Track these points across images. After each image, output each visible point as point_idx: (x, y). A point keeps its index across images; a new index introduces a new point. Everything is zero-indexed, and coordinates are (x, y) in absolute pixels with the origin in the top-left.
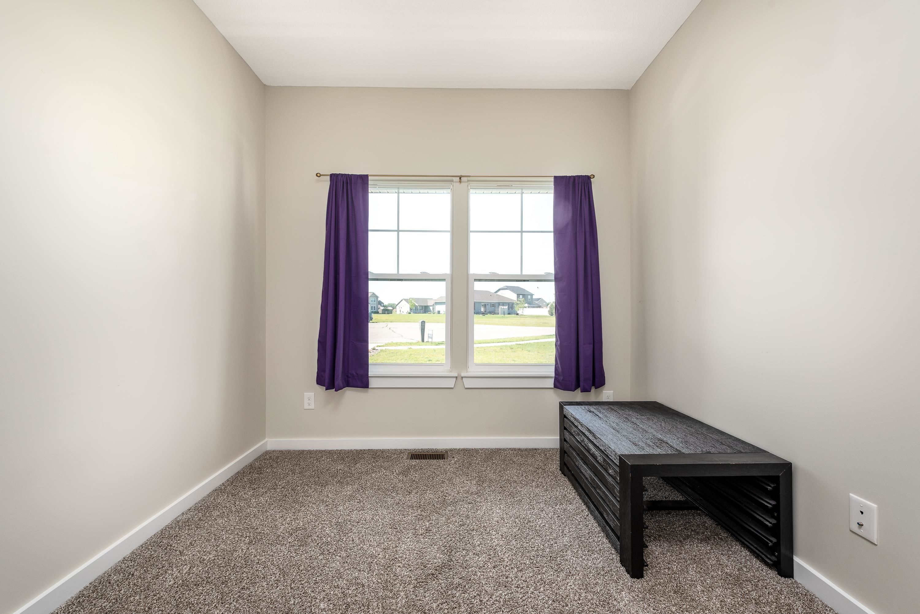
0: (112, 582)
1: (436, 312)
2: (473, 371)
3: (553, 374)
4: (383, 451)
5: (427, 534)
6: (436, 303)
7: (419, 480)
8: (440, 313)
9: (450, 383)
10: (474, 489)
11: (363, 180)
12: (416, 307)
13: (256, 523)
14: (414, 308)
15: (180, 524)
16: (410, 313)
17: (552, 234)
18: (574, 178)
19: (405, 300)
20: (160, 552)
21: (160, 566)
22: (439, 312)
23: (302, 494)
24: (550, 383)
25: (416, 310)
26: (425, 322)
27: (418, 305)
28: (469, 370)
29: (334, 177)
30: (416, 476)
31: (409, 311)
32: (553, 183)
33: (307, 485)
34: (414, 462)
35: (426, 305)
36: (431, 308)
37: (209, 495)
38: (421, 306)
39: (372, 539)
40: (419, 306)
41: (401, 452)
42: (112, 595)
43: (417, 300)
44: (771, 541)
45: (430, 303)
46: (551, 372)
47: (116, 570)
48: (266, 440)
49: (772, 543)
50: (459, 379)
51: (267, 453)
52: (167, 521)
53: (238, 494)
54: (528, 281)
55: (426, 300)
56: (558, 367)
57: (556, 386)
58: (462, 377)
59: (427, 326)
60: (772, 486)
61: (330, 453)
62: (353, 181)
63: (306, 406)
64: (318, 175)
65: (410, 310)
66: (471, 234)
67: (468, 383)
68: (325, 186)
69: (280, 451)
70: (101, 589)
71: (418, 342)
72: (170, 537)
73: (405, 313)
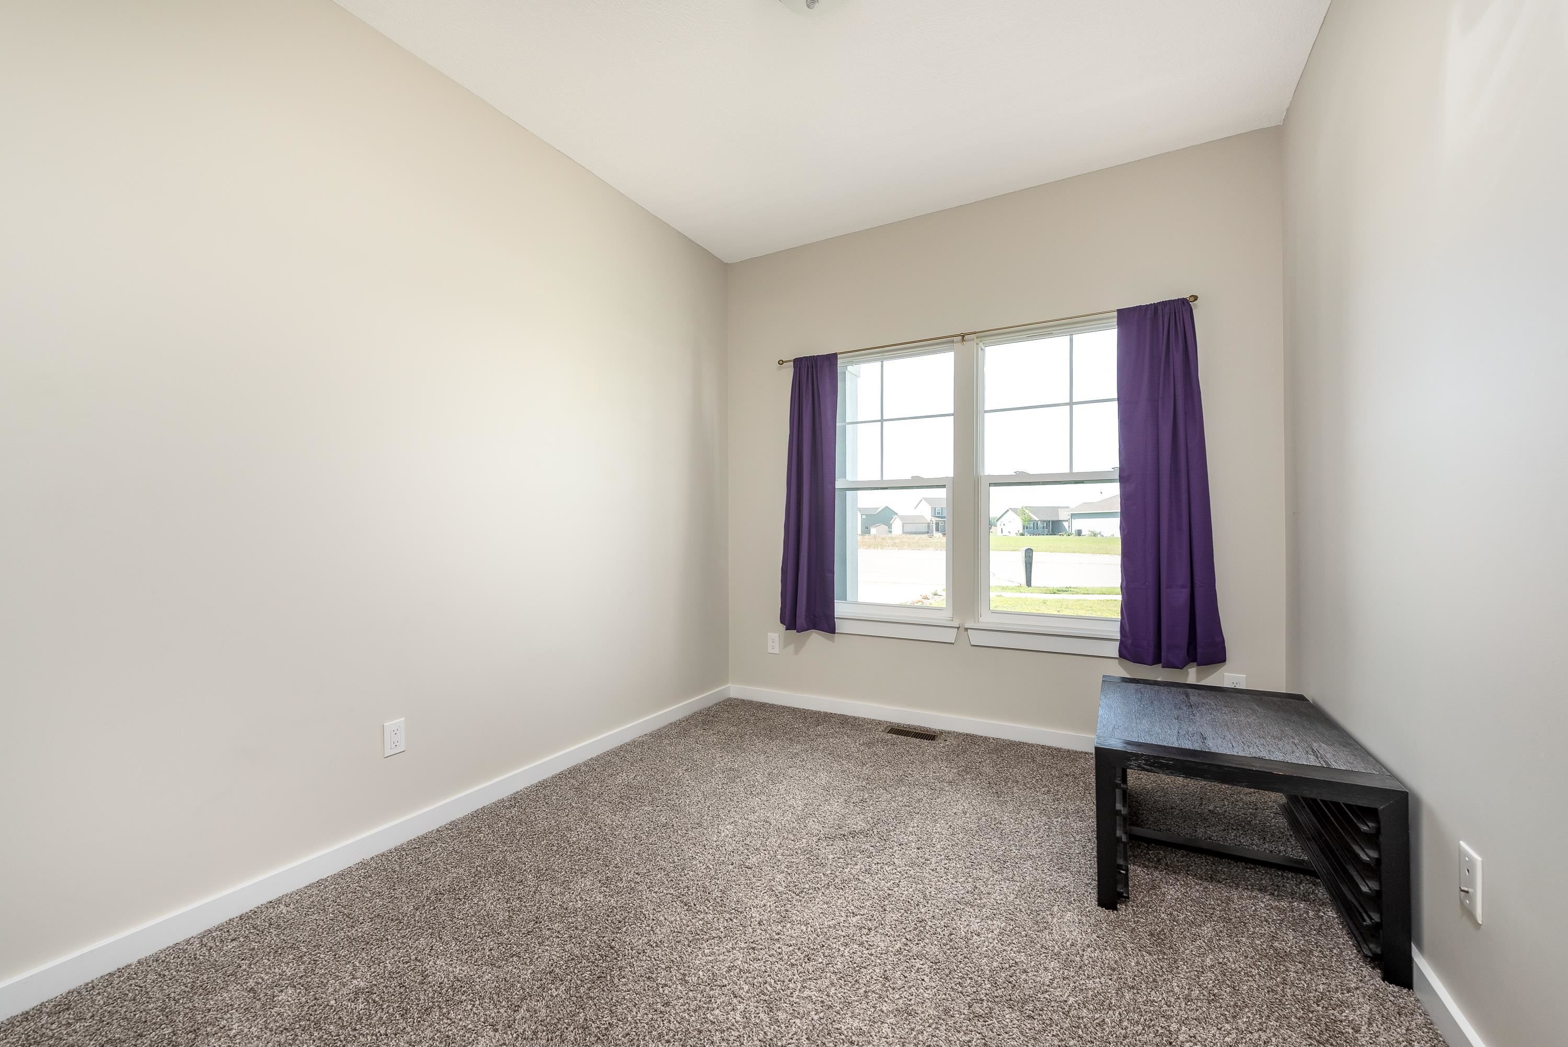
0: (581, 770)
1: (1073, 532)
2: (986, 620)
3: (1118, 636)
4: (855, 719)
5: (861, 804)
6: (1074, 516)
7: (883, 755)
8: (1083, 534)
9: (950, 636)
10: (951, 777)
11: (832, 359)
12: (1035, 524)
13: (697, 756)
14: (1032, 526)
15: (636, 744)
16: (1022, 535)
17: (1116, 403)
18: (1155, 306)
19: (1015, 510)
20: (617, 761)
21: (615, 769)
22: (1079, 533)
23: (748, 742)
24: (1113, 649)
25: (1035, 528)
26: (1032, 550)
27: (1037, 519)
28: (981, 619)
29: (798, 362)
30: (881, 750)
31: (1021, 531)
32: (1116, 320)
33: (756, 736)
34: (889, 736)
35: (1055, 519)
36: (1066, 524)
37: (664, 728)
38: (1044, 521)
39: (798, 794)
40: (1041, 521)
41: (880, 723)
42: (580, 779)
43: (1035, 510)
44: (1371, 919)
45: (1063, 516)
46: (1114, 631)
47: (586, 764)
48: (729, 685)
49: (1371, 921)
50: (962, 629)
51: (730, 699)
52: (627, 739)
53: (689, 730)
54: (1082, 482)
55: (1055, 509)
56: (1125, 623)
57: (1122, 655)
58: (966, 629)
59: (1036, 557)
60: (1370, 824)
61: (794, 711)
62: (818, 365)
63: (770, 650)
64: (781, 362)
65: (1024, 529)
66: (986, 414)
67: (976, 638)
68: (788, 373)
69: (742, 700)
70: (574, 773)
71: (1018, 587)
72: (626, 751)
73: (1013, 534)
